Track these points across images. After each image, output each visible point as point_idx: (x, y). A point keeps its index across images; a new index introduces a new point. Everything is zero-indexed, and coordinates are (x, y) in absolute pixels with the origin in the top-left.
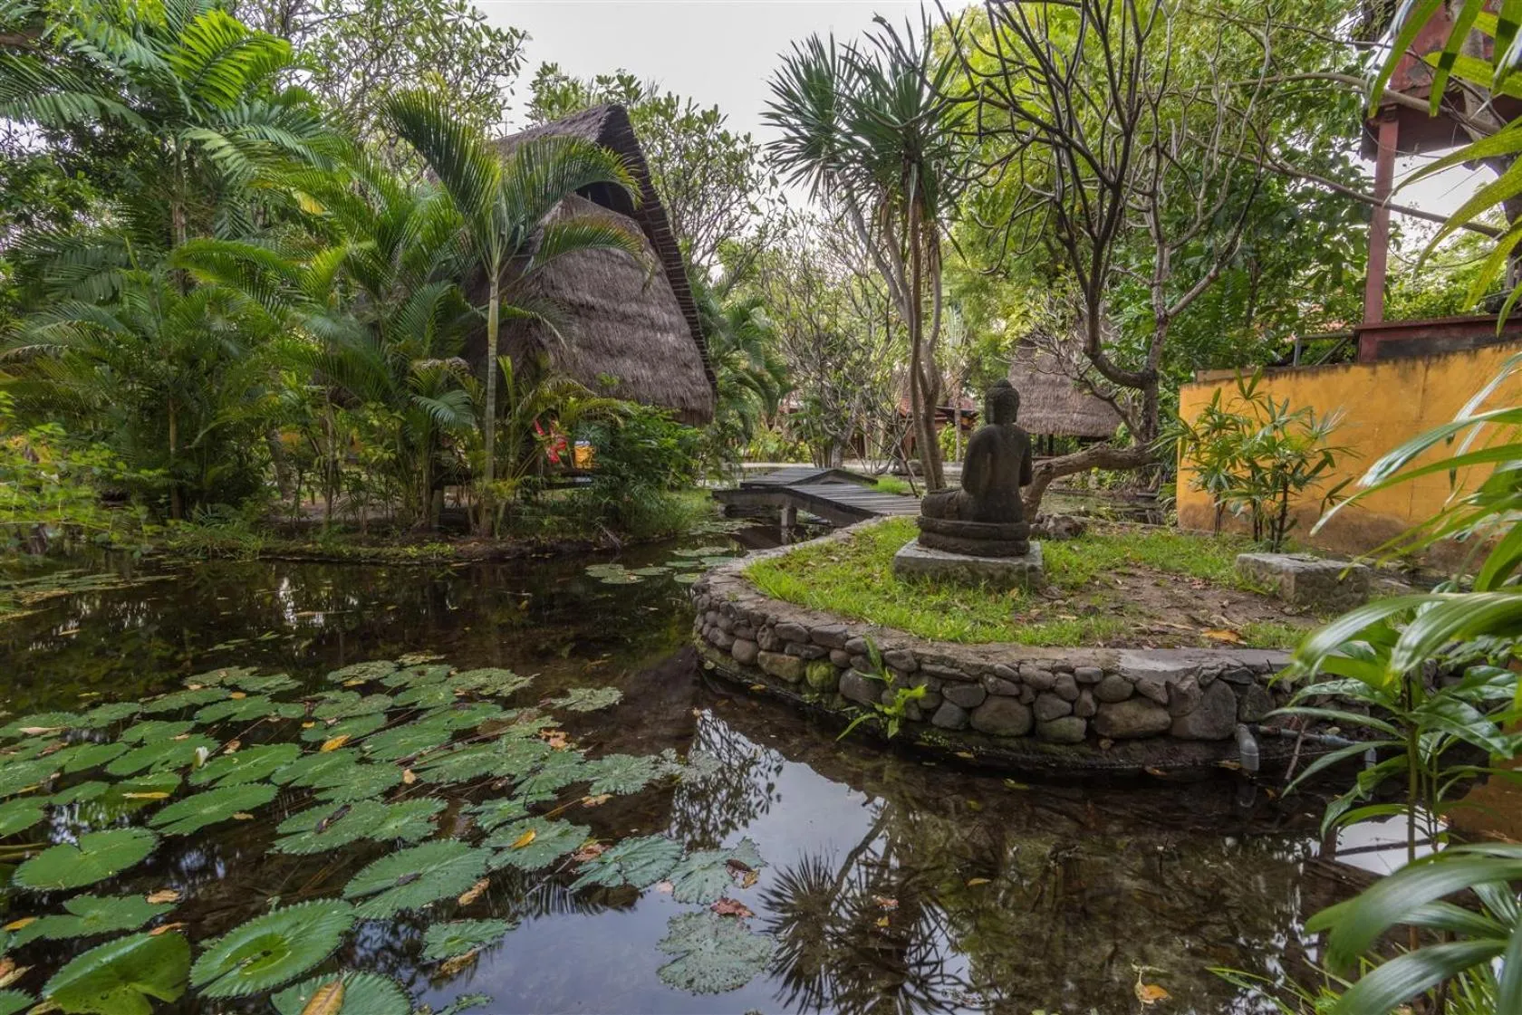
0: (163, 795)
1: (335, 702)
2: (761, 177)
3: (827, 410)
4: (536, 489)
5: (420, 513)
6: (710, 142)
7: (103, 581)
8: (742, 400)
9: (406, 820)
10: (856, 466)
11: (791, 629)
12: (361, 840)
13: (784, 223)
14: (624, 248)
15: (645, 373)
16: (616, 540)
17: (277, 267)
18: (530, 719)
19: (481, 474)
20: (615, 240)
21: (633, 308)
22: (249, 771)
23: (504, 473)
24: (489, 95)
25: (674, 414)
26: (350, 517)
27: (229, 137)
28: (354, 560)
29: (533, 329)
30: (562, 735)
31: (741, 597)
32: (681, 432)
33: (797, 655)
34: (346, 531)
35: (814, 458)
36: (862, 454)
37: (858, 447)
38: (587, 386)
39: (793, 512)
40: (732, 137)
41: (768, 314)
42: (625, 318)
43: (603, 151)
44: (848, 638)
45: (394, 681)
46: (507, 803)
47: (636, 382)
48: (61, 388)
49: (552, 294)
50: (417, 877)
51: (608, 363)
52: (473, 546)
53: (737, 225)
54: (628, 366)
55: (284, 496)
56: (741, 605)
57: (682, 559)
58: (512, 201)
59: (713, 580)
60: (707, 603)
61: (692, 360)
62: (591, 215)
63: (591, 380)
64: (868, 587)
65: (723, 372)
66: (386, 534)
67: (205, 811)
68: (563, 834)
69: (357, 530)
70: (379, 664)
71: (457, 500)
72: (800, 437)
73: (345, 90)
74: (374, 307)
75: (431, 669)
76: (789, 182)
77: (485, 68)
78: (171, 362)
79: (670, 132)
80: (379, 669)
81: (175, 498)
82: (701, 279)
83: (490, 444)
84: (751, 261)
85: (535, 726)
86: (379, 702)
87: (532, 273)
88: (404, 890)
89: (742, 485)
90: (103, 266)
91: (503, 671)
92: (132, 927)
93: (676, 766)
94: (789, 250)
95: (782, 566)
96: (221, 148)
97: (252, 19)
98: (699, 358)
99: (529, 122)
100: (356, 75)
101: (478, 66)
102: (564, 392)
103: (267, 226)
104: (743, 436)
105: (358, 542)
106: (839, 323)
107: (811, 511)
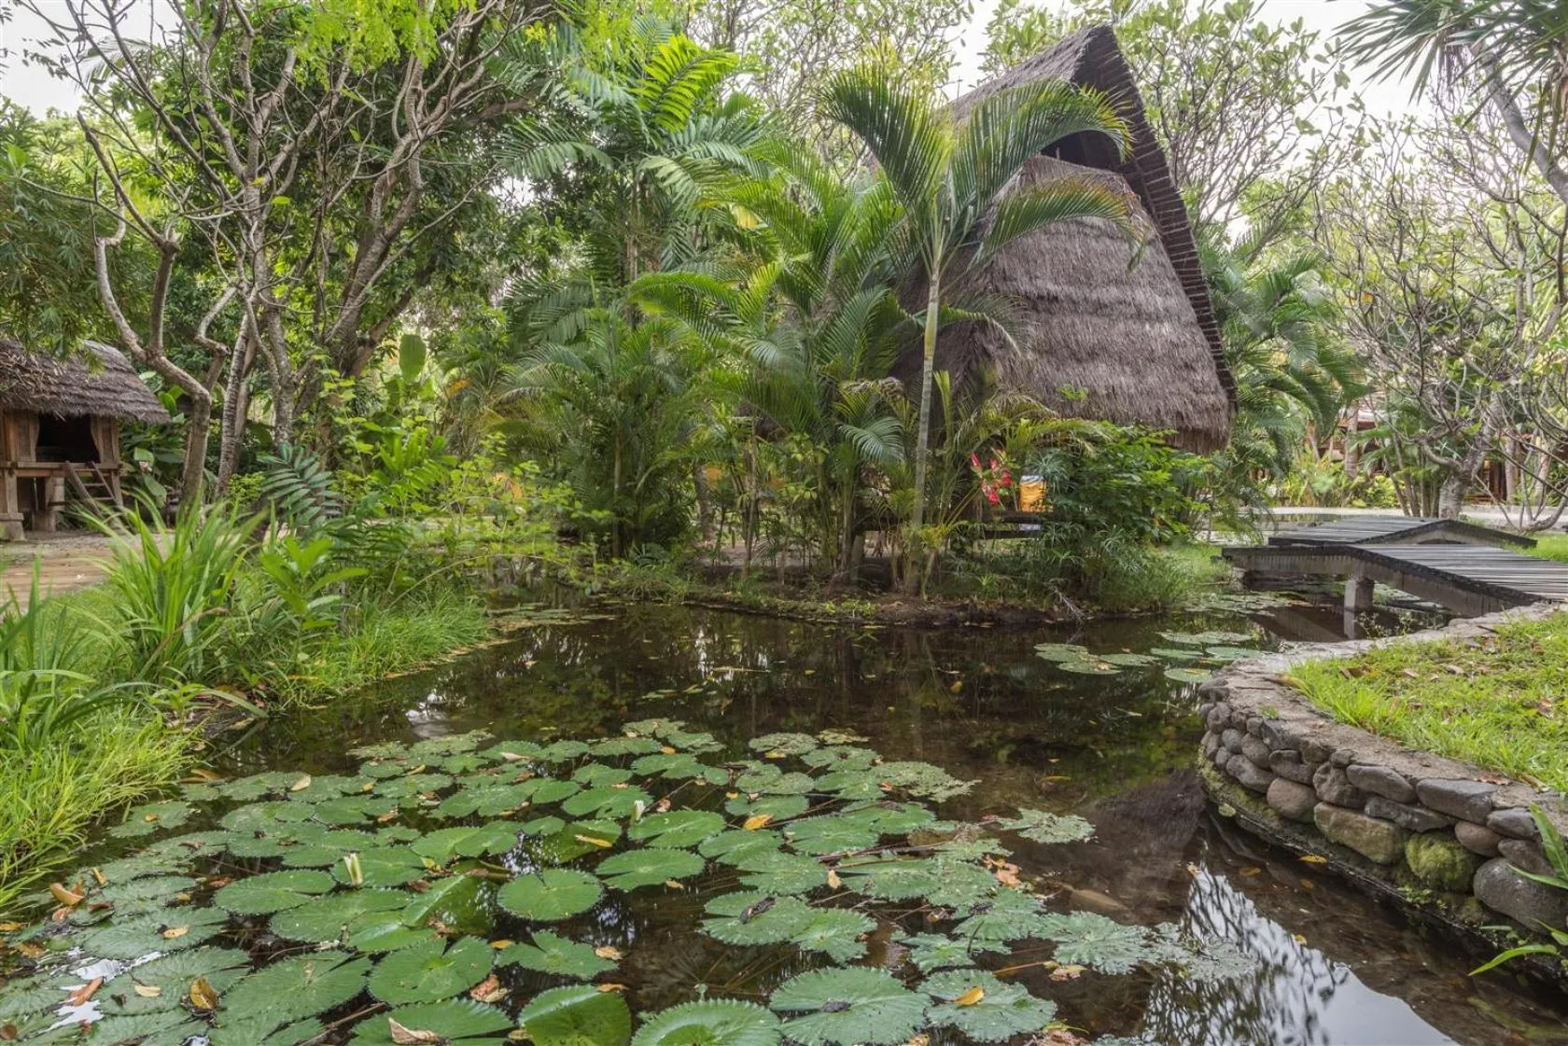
0: (606, 844)
1: (756, 774)
2: (1319, 78)
3: (1430, 423)
4: (972, 537)
5: (839, 562)
6: (1236, 45)
7: (556, 616)
8: (1275, 414)
9: (832, 933)
10: (1489, 515)
11: (1377, 776)
12: (785, 943)
13: (1358, 140)
14: (1104, 215)
15: (1125, 381)
16: (1077, 612)
17: (713, 293)
18: (971, 838)
19: (908, 518)
20: (1092, 206)
21: (1113, 293)
22: (678, 835)
23: (935, 515)
24: (934, 53)
25: (1166, 437)
26: (768, 563)
27: (678, 161)
28: (771, 613)
29: (977, 335)
30: (1014, 868)
31: (1282, 713)
32: (1175, 462)
33: (1390, 821)
34: (763, 579)
35: (1402, 499)
36: (1501, 494)
37: (1495, 483)
38: (1044, 402)
39: (1366, 586)
40: (1272, 30)
41: (1324, 278)
42: (1099, 308)
43: (1082, 91)
44: (1493, 808)
45: (815, 760)
46: (947, 942)
47: (1112, 393)
48: (535, 427)
49: (1003, 288)
50: (845, 1007)
51: (1073, 370)
52: (897, 606)
53: (1275, 155)
54: (1102, 374)
55: (706, 537)
56: (1285, 727)
57: (1173, 645)
58: (961, 177)
59: (1233, 683)
60: (1224, 717)
61: (1199, 358)
62: (1063, 176)
63: (1050, 394)
64: (1531, 725)
65: (1243, 372)
66: (802, 585)
67: (642, 870)
68: (1020, 1004)
69: (774, 579)
70: (800, 737)
71: (879, 550)
72: (1378, 467)
73: (781, 88)
74: (803, 324)
75: (854, 753)
76: (1374, 75)
77: (932, 23)
78: (619, 398)
79: (1172, 43)
80: (799, 743)
81: (615, 536)
82: (1213, 240)
83: (920, 480)
84: (1297, 205)
85: (978, 849)
86: (800, 782)
87: (981, 265)
88: (832, 1018)
89: (1272, 540)
90: (572, 307)
91: (937, 769)
92: (584, 976)
93: (1179, 952)
94: (1366, 178)
95: (1355, 673)
96: (670, 174)
97: (701, 34)
98: (1208, 354)
99: (982, 75)
100: (794, 67)
101: (925, 22)
102: (1012, 413)
103: (704, 249)
104: (1276, 467)
105: (775, 593)
106: (1459, 280)
107: (1402, 586)
